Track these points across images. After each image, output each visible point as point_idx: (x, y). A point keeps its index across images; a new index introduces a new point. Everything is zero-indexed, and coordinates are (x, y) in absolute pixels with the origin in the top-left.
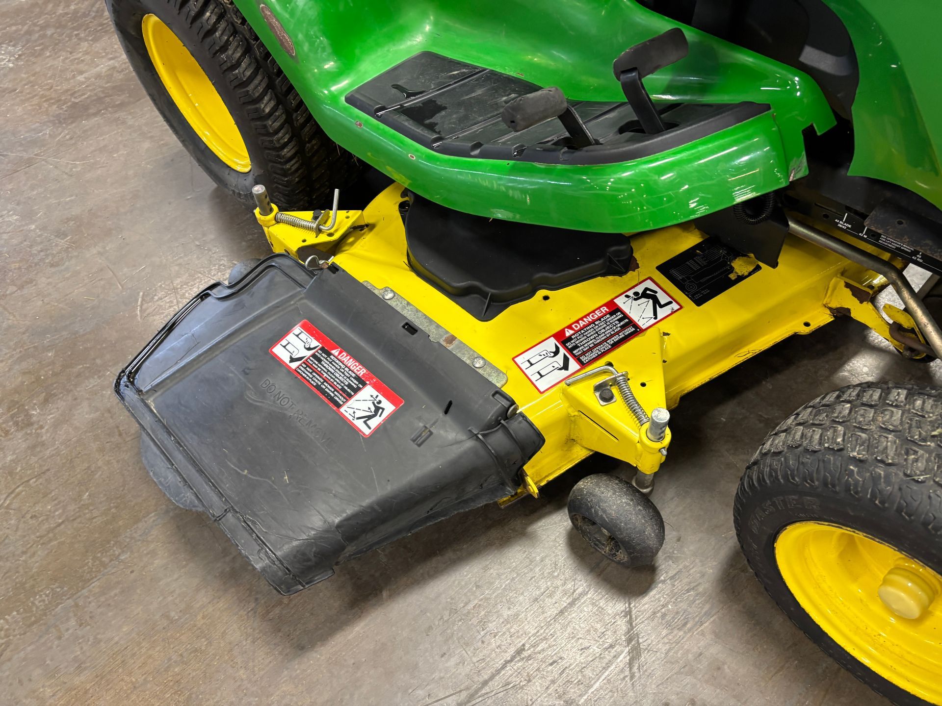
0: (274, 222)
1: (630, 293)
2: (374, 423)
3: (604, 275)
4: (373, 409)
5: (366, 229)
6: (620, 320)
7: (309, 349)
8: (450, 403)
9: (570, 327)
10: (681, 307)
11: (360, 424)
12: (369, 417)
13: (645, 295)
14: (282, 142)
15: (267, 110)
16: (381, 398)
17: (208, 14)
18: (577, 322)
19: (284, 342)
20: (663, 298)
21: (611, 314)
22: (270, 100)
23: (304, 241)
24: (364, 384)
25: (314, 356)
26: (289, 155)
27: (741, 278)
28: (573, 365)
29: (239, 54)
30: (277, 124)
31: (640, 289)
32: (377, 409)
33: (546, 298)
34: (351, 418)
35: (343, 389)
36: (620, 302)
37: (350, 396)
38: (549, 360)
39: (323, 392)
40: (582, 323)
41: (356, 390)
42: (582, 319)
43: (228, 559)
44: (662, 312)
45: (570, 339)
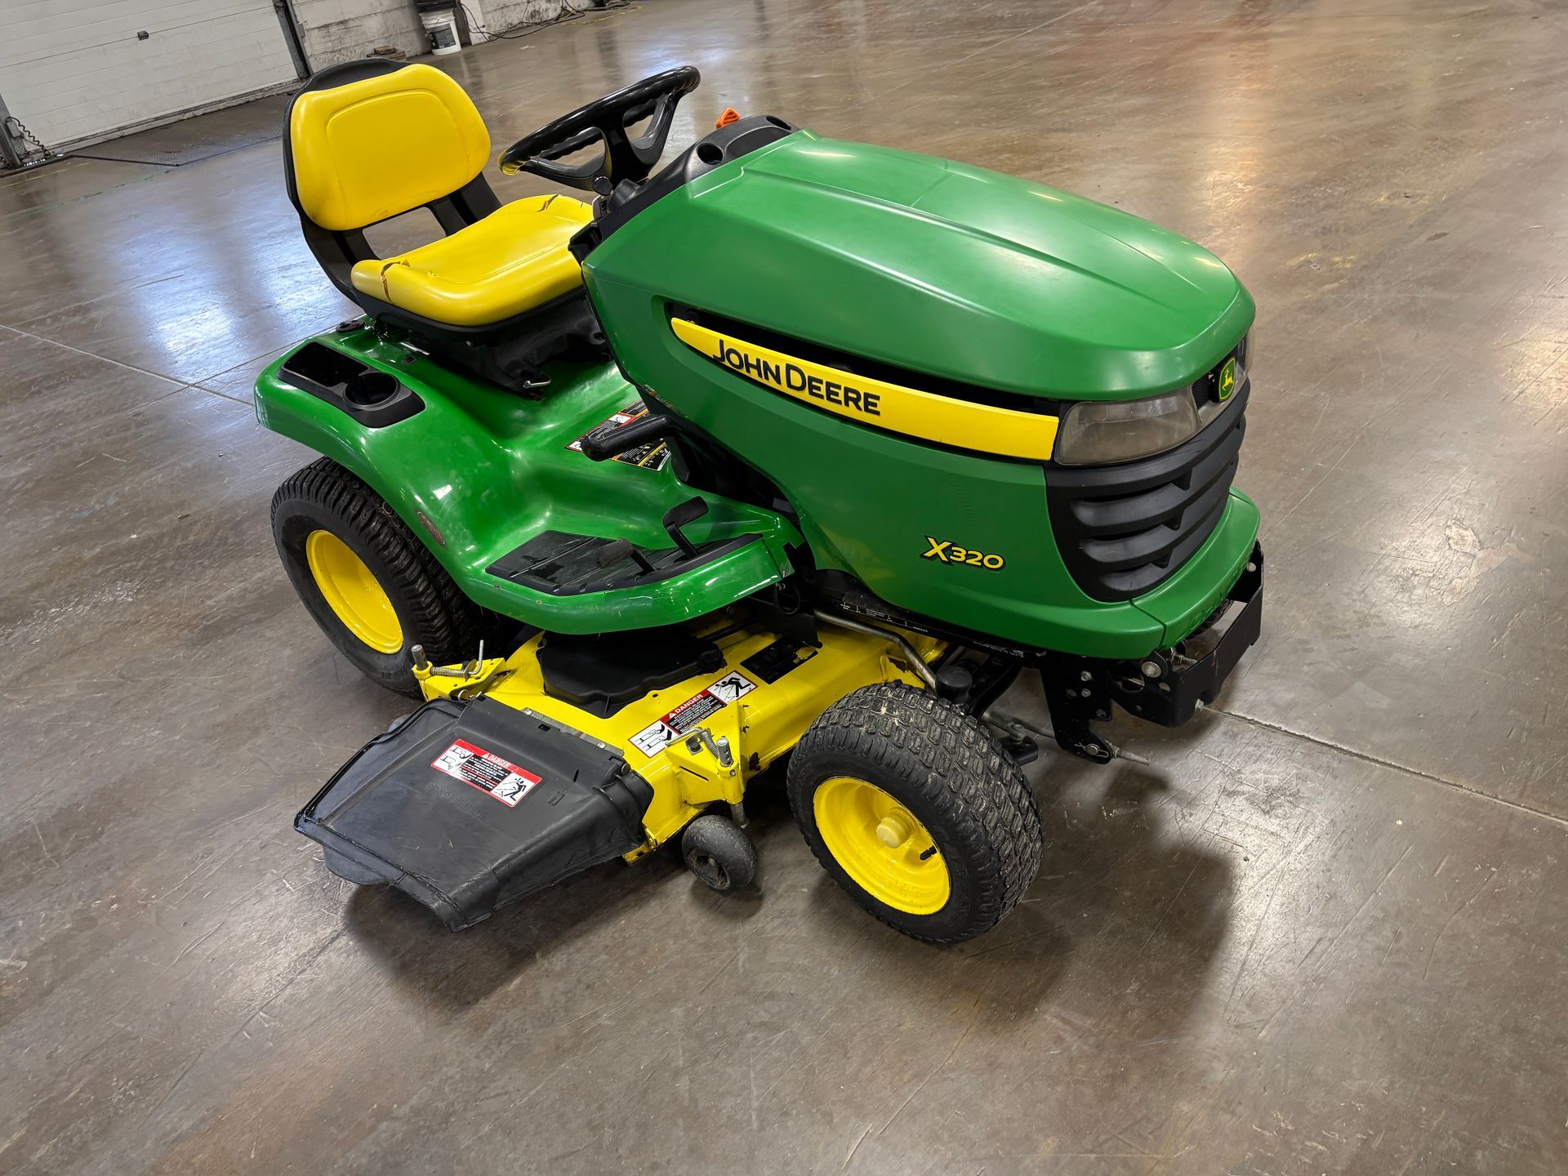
0: (429, 675)
1: (720, 683)
2: (518, 797)
3: (699, 674)
4: (517, 787)
5: (508, 674)
6: (711, 702)
7: (464, 758)
8: (578, 772)
9: (673, 712)
10: (757, 687)
11: (508, 800)
12: (514, 793)
13: (730, 682)
14: (433, 614)
15: (421, 590)
16: (523, 779)
17: (374, 524)
18: (679, 707)
19: (443, 757)
20: (743, 682)
21: (705, 699)
22: (423, 581)
23: (456, 685)
24: (509, 773)
25: (468, 762)
26: (440, 624)
27: (802, 662)
28: (674, 735)
29: (398, 550)
30: (429, 600)
31: (727, 680)
32: (520, 787)
33: (655, 696)
34: (500, 796)
35: (492, 779)
36: (712, 690)
37: (499, 782)
38: (656, 736)
39: (477, 783)
40: (682, 708)
41: (503, 778)
42: (682, 705)
43: (397, 956)
44: (742, 692)
45: (673, 719)
